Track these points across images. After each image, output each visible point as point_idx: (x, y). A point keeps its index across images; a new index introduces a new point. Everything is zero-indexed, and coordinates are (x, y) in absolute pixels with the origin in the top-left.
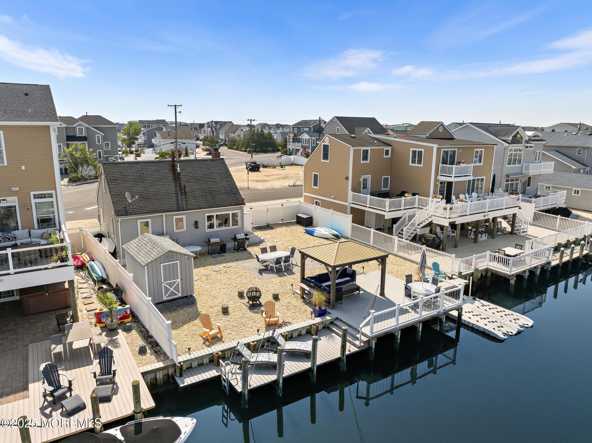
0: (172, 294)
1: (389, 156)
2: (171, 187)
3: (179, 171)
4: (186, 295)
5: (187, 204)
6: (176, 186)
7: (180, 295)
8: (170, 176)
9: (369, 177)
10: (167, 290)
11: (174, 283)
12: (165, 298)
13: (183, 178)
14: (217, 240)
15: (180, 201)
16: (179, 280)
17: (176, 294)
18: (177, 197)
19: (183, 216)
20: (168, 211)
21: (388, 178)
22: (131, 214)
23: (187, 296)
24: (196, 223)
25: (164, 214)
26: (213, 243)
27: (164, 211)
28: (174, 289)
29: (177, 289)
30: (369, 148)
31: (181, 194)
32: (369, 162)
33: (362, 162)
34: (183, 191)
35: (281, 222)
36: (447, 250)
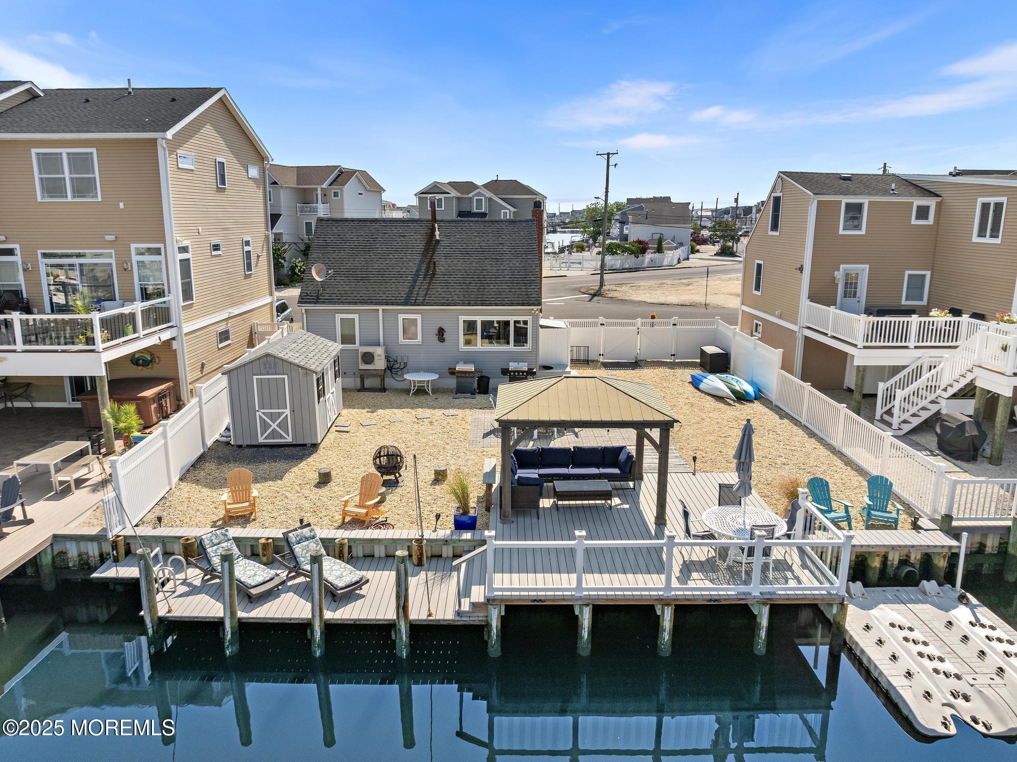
0: (274, 434)
1: (931, 220)
2: (412, 262)
3: (438, 237)
4: (302, 442)
5: (426, 295)
6: (421, 262)
7: (289, 439)
8: (420, 245)
9: (863, 271)
10: (265, 426)
11: (280, 414)
12: (261, 440)
13: (441, 250)
14: (471, 368)
15: (417, 289)
16: (287, 412)
17: (282, 437)
18: (415, 281)
19: (416, 315)
20: (387, 304)
21: (924, 276)
22: (323, 303)
23: (305, 445)
24: (441, 332)
25: (380, 308)
26: (459, 372)
27: (381, 304)
28: (279, 425)
29: (283, 425)
30: (865, 200)
31: (425, 278)
32: (863, 232)
33: (841, 232)
34: (429, 270)
35: (668, 360)
36: (1005, 464)
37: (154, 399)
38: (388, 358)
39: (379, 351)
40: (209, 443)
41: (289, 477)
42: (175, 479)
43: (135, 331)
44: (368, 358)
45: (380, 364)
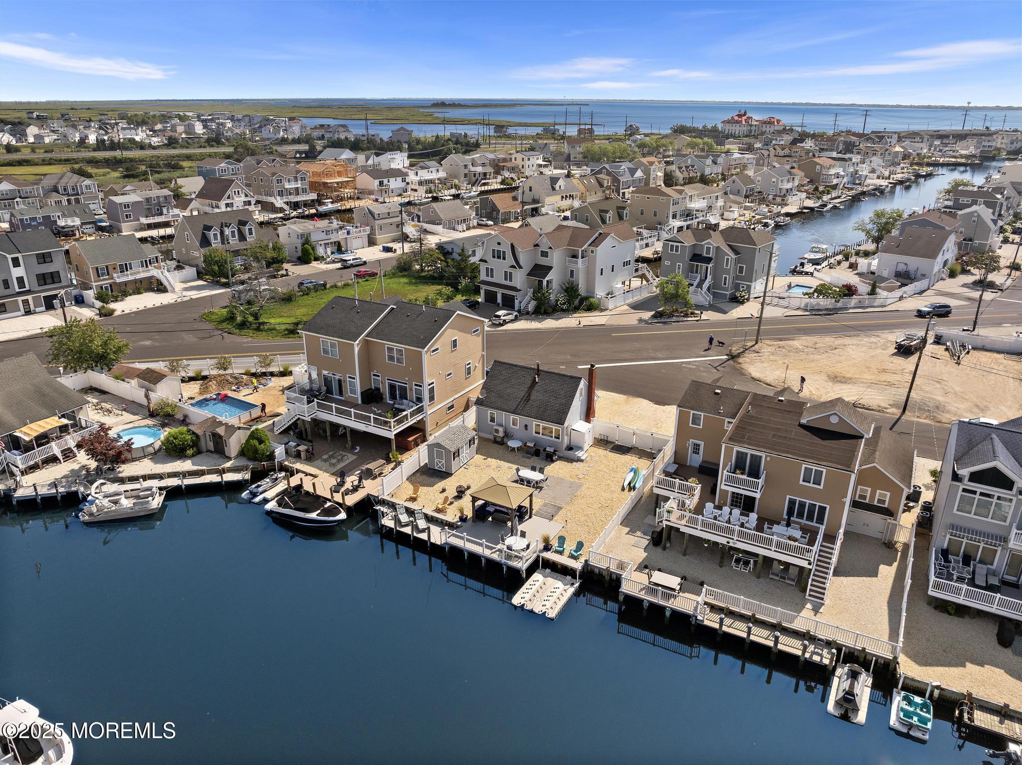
0: (440, 467)
2: (522, 392)
3: (537, 380)
5: (522, 410)
6: (526, 392)
7: (444, 470)
8: (529, 383)
9: (702, 444)
10: (437, 464)
11: (442, 462)
12: (436, 468)
13: (536, 388)
14: (532, 445)
15: (519, 406)
16: (444, 461)
17: (442, 469)
18: (520, 402)
19: (517, 417)
20: (506, 411)
22: (483, 405)
23: (448, 473)
24: (526, 426)
25: (503, 413)
26: (528, 446)
27: (504, 411)
29: (443, 465)
30: (702, 414)
31: (525, 401)
32: (701, 427)
33: (691, 425)
34: (528, 397)
35: (649, 450)
36: (667, 550)
37: (413, 441)
38: (505, 432)
39: (501, 429)
40: (422, 465)
41: (436, 486)
42: (405, 479)
43: (407, 420)
44: (497, 431)
45: (501, 434)
